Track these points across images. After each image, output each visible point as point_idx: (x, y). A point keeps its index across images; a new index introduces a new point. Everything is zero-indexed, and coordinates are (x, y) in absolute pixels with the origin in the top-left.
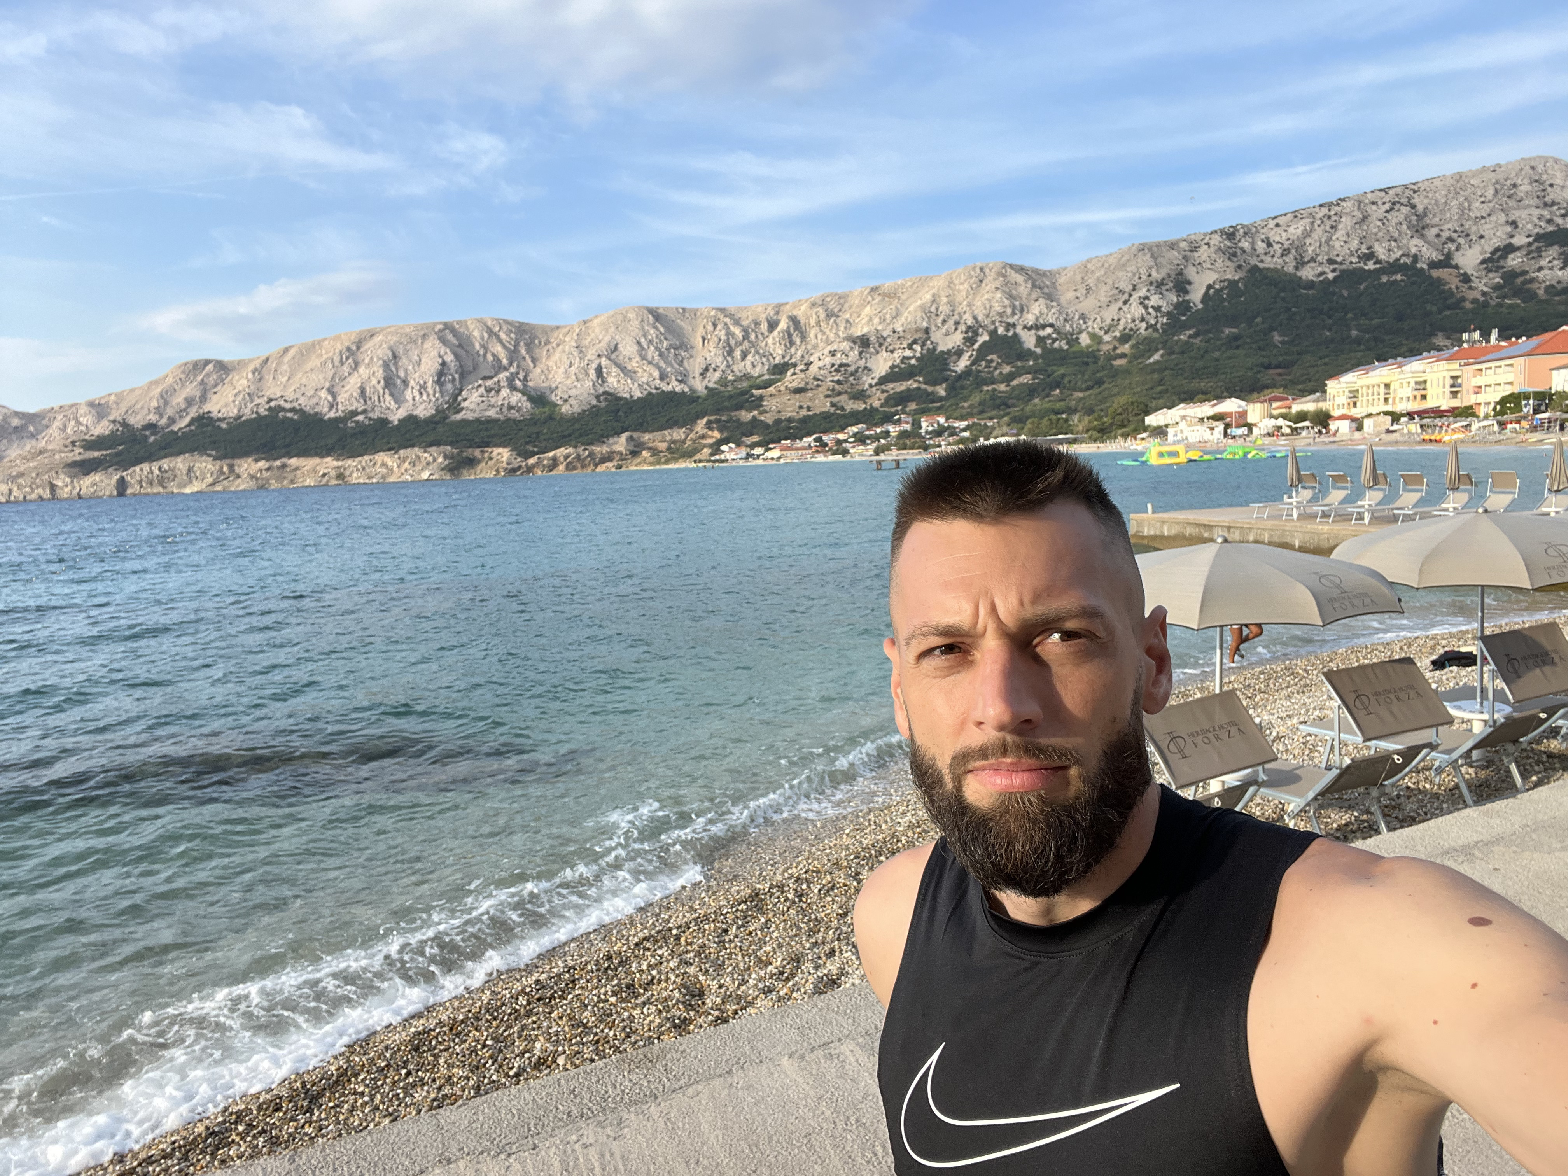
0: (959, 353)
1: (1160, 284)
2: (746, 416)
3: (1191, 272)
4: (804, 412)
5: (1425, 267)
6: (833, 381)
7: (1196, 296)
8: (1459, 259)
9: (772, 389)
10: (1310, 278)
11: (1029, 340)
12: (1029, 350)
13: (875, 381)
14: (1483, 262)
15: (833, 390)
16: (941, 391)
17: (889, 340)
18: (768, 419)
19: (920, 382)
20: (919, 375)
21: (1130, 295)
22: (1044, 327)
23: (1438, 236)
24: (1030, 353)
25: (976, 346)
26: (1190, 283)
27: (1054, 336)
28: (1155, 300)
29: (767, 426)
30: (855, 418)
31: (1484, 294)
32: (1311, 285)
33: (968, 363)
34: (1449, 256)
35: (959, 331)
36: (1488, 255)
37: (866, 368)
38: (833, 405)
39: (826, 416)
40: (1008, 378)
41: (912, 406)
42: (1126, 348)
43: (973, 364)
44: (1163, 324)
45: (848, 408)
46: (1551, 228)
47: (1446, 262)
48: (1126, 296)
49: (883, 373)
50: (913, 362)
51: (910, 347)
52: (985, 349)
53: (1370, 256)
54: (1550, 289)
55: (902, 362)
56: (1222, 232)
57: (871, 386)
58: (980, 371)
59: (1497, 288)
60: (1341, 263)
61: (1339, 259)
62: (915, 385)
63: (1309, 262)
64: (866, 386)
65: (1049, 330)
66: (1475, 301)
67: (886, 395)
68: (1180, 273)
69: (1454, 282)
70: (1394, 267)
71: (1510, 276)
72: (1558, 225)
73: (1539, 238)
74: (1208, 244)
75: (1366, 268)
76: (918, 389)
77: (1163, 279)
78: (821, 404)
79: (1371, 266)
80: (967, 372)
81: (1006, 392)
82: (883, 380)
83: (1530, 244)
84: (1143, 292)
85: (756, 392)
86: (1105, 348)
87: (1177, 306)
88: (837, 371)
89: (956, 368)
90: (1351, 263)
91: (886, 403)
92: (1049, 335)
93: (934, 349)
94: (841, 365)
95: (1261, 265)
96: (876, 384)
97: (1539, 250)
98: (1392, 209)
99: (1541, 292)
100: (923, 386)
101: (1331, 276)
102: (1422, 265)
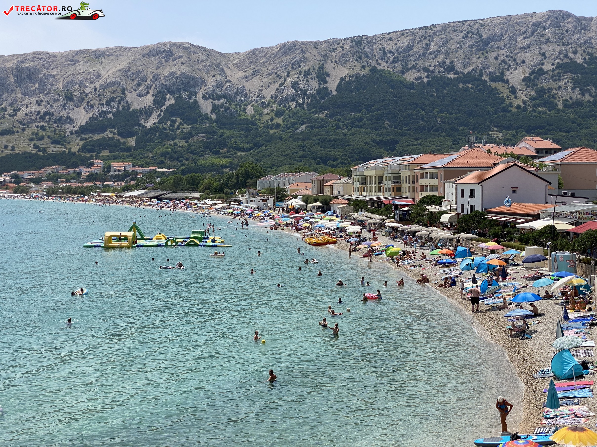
0: (148, 113)
1: (307, 74)
3: (329, 67)
5: (487, 79)
6: (38, 127)
7: (333, 84)
8: (508, 76)
10: (412, 80)
11: (207, 107)
12: (206, 114)
13: (76, 129)
14: (524, 80)
15: (37, 134)
16: (132, 142)
17: (90, 96)
19: (114, 134)
20: (113, 127)
21: (285, 80)
22: (219, 98)
23: (496, 58)
24: (206, 117)
25: (164, 108)
26: (328, 75)
27: (227, 105)
28: (302, 85)
31: (524, 102)
32: (412, 85)
33: (156, 121)
34: (503, 74)
35: (150, 95)
36: (528, 75)
37: (68, 117)
38: (36, 147)
40: (187, 137)
41: (105, 153)
42: (280, 120)
43: (160, 122)
44: (308, 104)
45: (49, 151)
46: (567, 60)
47: (500, 78)
48: (282, 80)
49: (84, 123)
50: (110, 116)
51: (108, 104)
53: (451, 68)
54: (565, 103)
55: (100, 115)
56: (352, 39)
57: (72, 133)
58: (165, 129)
59: (532, 99)
60: (432, 72)
61: (432, 68)
62: (110, 135)
63: (411, 69)
64: (68, 133)
65: (223, 100)
66: (518, 107)
67: (84, 141)
68: (322, 67)
69: (505, 92)
70: (468, 78)
71: (541, 92)
72: (571, 59)
73: (559, 66)
74: (342, 47)
75: (449, 76)
76: (112, 138)
77: (309, 70)
79: (452, 75)
81: (185, 147)
82: (83, 130)
83: (553, 70)
84: (294, 78)
86: (265, 118)
87: (319, 91)
88: (41, 118)
89: (146, 125)
90: (439, 72)
91: (84, 149)
92: (223, 104)
93: (129, 108)
94: (46, 114)
95: (378, 67)
96: (77, 132)
97: (559, 75)
98: (467, 36)
99: (560, 104)
100: (117, 137)
101: (425, 80)
102: (485, 78)
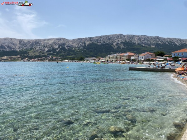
0: (57, 49)
1: (82, 43)
2: (26, 55)
3: (86, 42)
4: (35, 55)
7: (87, 45)
8: (113, 44)
9: (30, 51)
11: (67, 48)
15: (39, 52)
16: (55, 53)
17: (48, 46)
18: (30, 56)
22: (69, 47)
23: (111, 41)
24: (67, 50)
28: (82, 45)
29: (29, 56)
30: (43, 56)
32: (99, 45)
35: (57, 46)
36: (116, 44)
37: (44, 50)
38: (40, 54)
39: (38, 56)
40: (64, 53)
41: (51, 55)
42: (78, 50)
43: (59, 50)
44: (83, 48)
47: (112, 44)
49: (47, 50)
50: (51, 49)
51: (51, 47)
52: (61, 49)
53: (105, 42)
56: (89, 38)
57: (45, 52)
60: (102, 43)
62: (52, 52)
63: (98, 42)
66: (115, 49)
69: (113, 46)
70: (107, 44)
71: (118, 46)
72: (123, 41)
73: (121, 42)
75: (104, 44)
78: (38, 54)
80: (58, 52)
82: (47, 52)
84: (80, 44)
85: (28, 52)
86: (76, 50)
87: (84, 46)
88: (40, 50)
91: (48, 55)
93: (54, 48)
95: (93, 42)
97: (121, 44)
98: (107, 38)
99: (121, 48)
102: (110, 44)
